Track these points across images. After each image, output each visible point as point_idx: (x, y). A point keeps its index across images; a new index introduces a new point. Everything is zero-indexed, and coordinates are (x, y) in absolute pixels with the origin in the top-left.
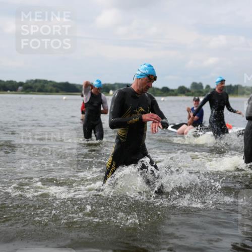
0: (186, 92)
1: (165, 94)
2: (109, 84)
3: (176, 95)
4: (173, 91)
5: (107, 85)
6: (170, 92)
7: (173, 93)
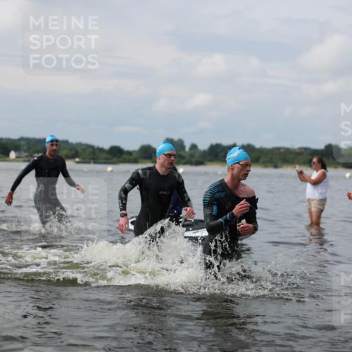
1: (115, 159)
2: (9, 139)
3: (135, 161)
4: (129, 153)
5: (4, 141)
6: (124, 156)
7: (131, 157)
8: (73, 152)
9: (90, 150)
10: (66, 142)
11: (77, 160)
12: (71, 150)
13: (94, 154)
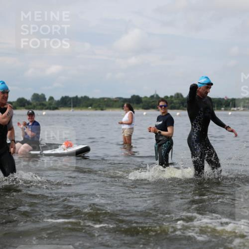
0: (26, 104)
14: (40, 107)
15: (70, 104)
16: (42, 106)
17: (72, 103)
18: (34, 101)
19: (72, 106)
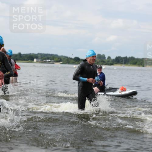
2: (33, 54)
5: (32, 55)
6: (80, 61)
8: (60, 59)
9: (67, 58)
10: (56, 55)
11: (61, 62)
12: (58, 58)
13: (68, 60)
14: (101, 63)
15: (122, 62)
16: (102, 62)
17: (123, 61)
18: (98, 59)
19: (123, 63)
